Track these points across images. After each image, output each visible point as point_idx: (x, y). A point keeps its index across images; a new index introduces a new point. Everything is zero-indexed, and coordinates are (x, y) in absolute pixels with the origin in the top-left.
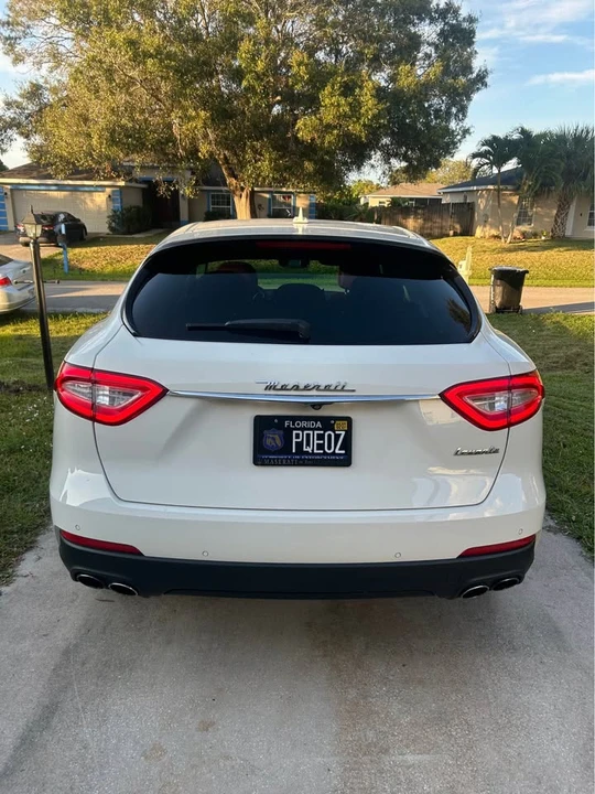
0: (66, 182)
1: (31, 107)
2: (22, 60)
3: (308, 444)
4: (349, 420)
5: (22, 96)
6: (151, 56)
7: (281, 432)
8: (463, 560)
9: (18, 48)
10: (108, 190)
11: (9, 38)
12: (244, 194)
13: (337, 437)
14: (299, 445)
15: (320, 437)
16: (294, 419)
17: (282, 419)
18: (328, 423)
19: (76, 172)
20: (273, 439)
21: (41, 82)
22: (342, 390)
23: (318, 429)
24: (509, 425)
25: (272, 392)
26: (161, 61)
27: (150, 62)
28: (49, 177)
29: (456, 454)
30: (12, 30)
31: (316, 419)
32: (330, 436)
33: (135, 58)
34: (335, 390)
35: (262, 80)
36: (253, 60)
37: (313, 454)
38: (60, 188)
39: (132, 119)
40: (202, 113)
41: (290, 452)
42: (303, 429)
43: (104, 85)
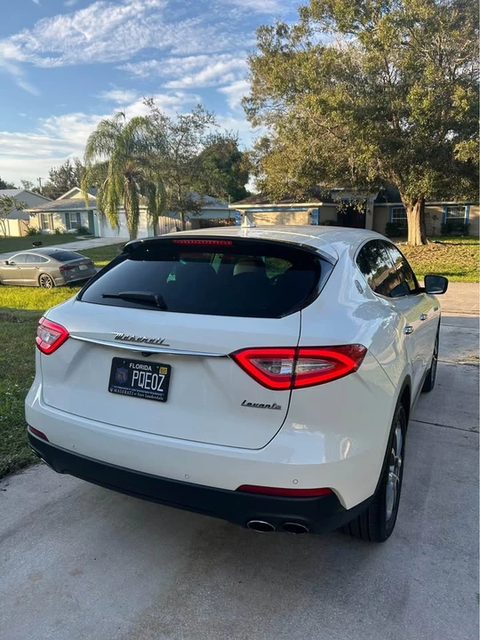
0: (279, 205)
1: (262, 154)
2: (260, 124)
3: (141, 382)
4: (169, 368)
5: (255, 148)
6: (335, 109)
7: (127, 371)
8: (239, 493)
9: (257, 117)
10: (310, 209)
11: (252, 109)
12: (415, 208)
13: (160, 378)
14: (136, 381)
15: (150, 378)
16: (135, 362)
17: (129, 361)
18: (156, 368)
19: (286, 198)
20: (122, 375)
21: (269, 136)
22: (161, 344)
23: (149, 371)
24: (292, 387)
25: (119, 341)
26: (343, 112)
27: (334, 113)
28: (268, 202)
29: (243, 404)
30: (254, 104)
31: (148, 364)
32: (155, 377)
33: (323, 113)
34: (156, 343)
35: (426, 115)
36: (421, 100)
37: (144, 389)
38: (275, 209)
39: (320, 157)
40: (371, 147)
41: (130, 386)
42: (140, 370)
43: (300, 134)
